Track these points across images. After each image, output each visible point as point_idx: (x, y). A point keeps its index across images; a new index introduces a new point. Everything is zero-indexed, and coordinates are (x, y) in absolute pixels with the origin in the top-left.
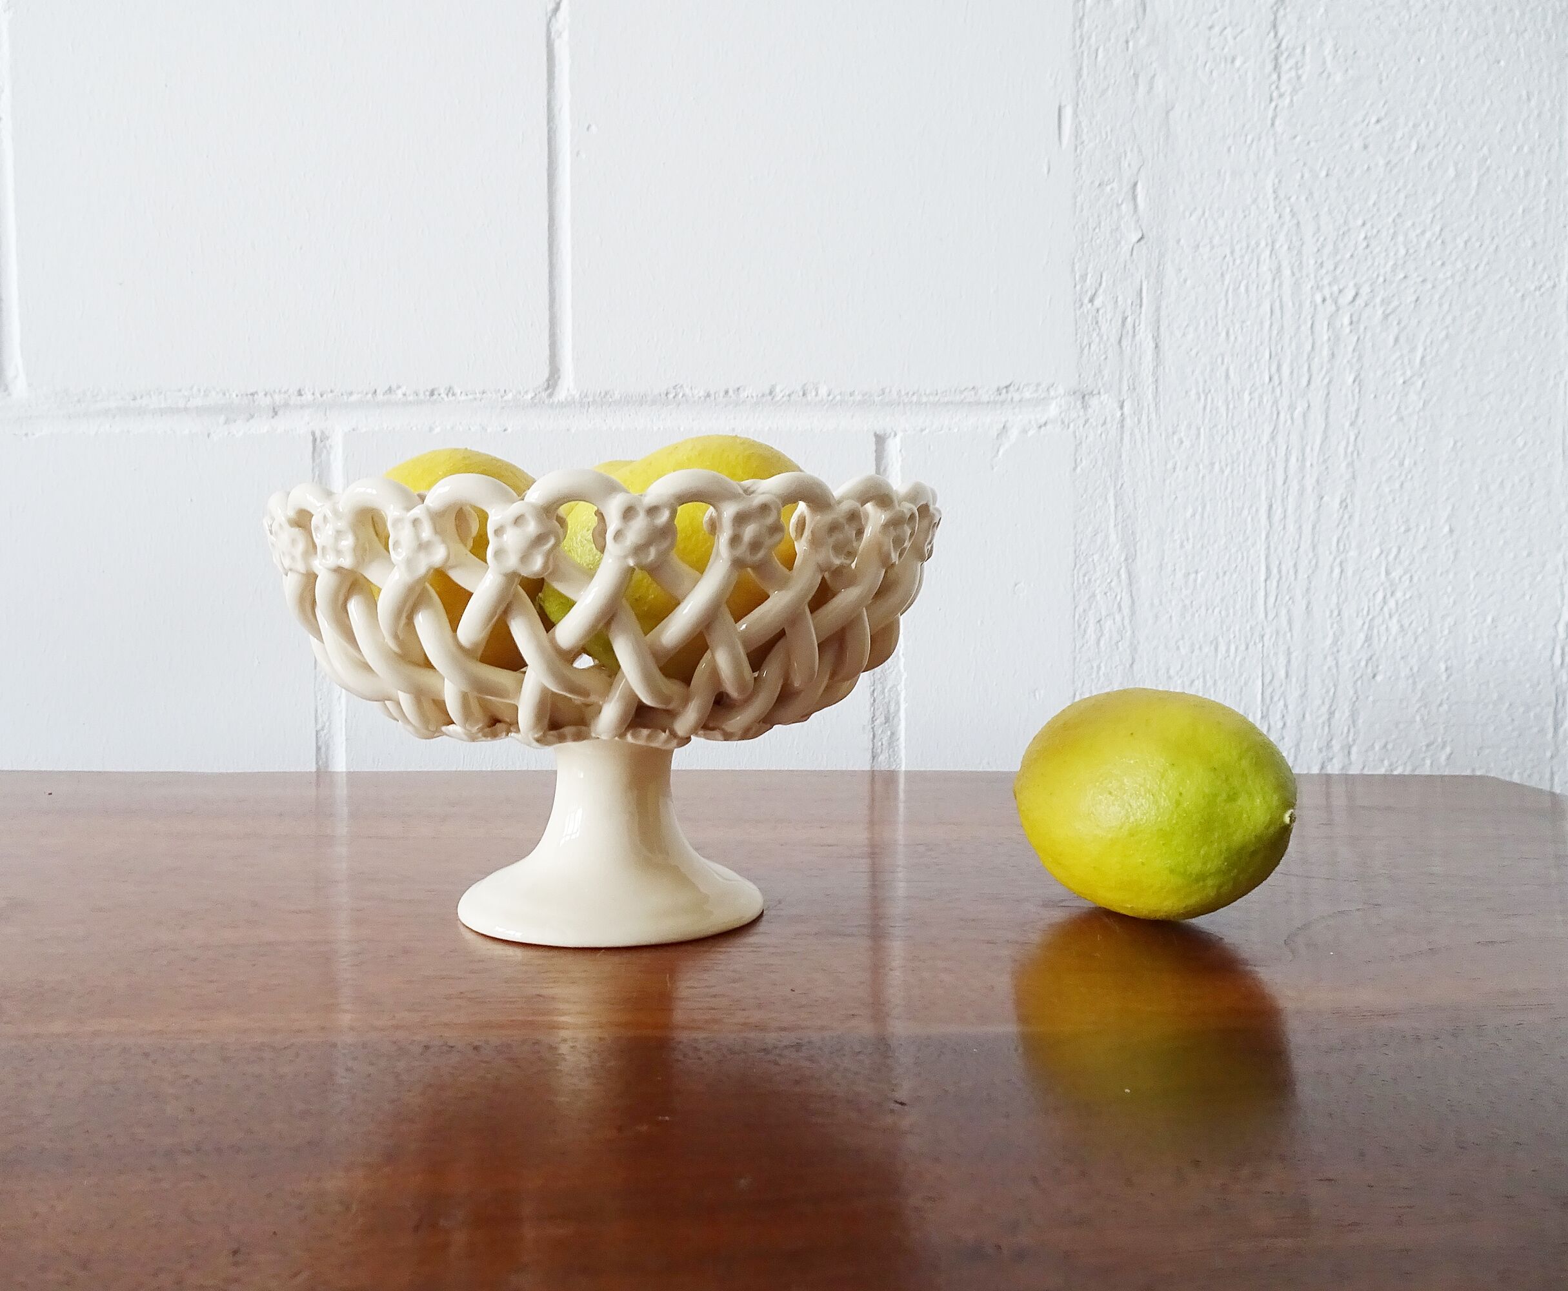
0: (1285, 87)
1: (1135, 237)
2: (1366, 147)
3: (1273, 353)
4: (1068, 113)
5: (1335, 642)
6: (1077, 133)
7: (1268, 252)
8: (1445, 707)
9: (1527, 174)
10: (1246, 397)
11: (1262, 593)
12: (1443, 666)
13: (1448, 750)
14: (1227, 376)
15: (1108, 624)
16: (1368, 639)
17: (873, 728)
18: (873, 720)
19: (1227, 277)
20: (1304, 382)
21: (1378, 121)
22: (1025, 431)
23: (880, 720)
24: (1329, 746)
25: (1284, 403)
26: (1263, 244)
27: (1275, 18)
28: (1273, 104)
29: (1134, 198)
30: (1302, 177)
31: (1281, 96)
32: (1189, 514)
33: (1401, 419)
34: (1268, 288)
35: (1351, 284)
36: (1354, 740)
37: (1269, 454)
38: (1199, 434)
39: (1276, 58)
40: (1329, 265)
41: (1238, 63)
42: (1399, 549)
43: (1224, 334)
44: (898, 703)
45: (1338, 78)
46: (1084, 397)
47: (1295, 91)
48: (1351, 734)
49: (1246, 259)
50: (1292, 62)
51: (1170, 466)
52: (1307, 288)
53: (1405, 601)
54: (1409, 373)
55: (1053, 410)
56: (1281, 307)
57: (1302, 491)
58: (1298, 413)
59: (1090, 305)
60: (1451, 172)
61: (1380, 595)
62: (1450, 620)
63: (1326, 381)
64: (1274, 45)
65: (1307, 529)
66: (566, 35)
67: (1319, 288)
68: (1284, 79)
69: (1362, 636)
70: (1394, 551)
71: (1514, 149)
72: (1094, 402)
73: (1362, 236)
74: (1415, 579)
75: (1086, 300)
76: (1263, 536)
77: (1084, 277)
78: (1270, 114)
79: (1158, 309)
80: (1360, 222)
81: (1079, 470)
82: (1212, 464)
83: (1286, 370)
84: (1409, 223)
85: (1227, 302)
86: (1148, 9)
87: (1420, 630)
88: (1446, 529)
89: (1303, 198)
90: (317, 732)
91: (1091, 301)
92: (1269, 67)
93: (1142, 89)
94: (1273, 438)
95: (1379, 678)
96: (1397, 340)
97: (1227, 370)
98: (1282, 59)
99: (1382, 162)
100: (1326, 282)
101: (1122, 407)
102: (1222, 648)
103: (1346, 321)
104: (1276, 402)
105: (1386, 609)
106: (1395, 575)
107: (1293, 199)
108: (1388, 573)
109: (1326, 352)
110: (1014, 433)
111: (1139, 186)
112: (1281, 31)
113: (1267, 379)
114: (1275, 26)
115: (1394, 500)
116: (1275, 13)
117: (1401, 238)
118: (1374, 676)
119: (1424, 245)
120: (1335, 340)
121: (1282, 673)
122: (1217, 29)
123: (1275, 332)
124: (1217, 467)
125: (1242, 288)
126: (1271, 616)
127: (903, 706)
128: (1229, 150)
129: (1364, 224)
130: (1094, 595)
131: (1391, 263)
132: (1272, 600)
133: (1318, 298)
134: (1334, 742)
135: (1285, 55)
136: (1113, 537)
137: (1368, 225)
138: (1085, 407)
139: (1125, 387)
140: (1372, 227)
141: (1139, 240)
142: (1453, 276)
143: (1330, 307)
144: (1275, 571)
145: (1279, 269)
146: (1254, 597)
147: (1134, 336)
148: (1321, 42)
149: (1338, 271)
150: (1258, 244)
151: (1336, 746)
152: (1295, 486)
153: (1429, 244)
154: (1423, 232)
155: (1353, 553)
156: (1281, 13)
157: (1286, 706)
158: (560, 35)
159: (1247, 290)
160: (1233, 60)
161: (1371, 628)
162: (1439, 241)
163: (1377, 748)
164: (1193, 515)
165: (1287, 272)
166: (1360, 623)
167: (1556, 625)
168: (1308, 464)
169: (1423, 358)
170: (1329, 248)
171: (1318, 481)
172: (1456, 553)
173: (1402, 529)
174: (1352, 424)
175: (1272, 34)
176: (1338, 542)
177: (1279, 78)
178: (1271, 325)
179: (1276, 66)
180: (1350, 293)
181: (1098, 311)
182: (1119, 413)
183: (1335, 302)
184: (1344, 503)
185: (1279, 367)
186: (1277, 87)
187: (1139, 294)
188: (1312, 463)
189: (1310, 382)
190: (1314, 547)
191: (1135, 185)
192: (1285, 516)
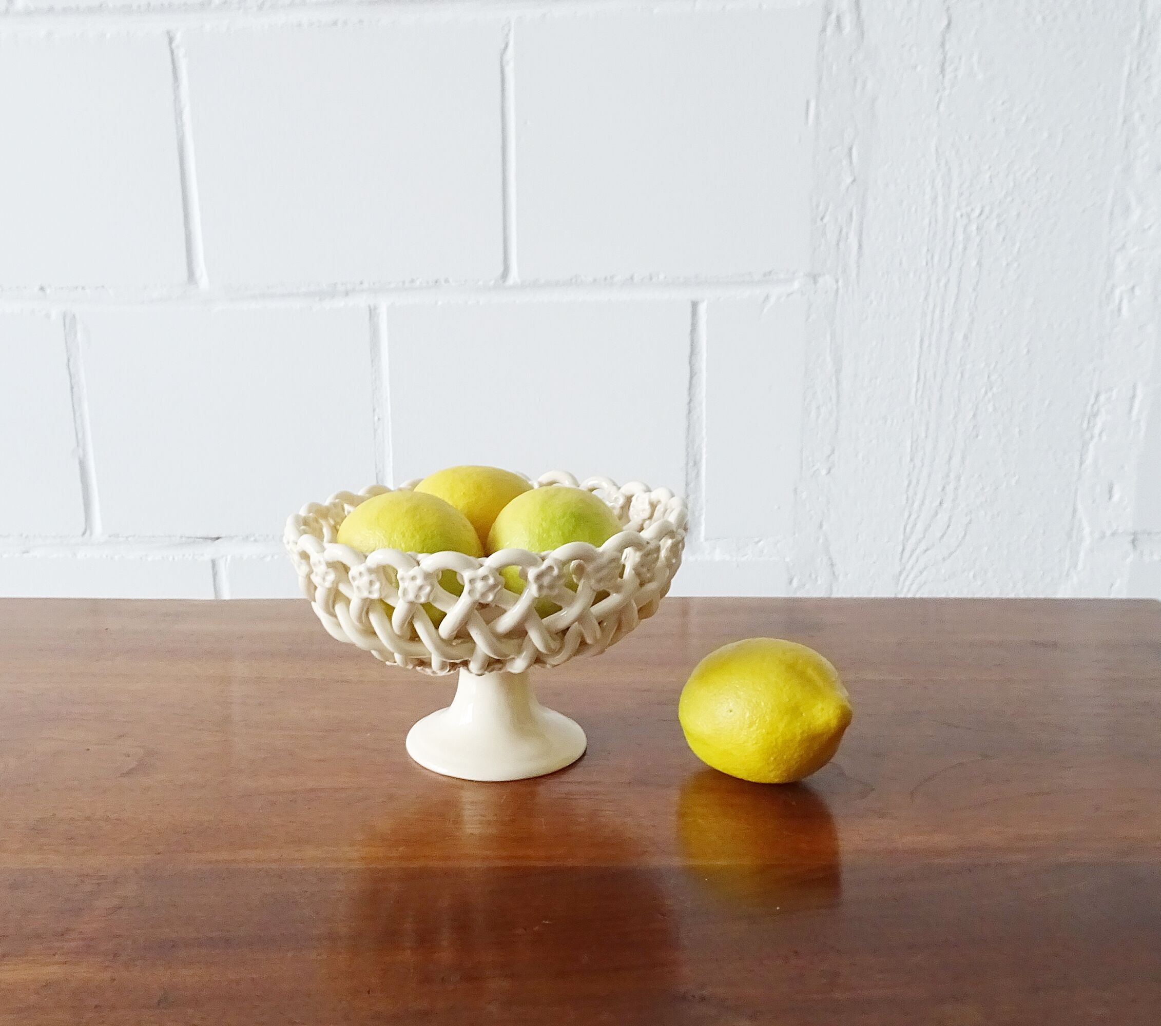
0: (946, 83)
1: (849, 180)
2: (994, 120)
3: (930, 248)
4: (812, 104)
5: (955, 416)
6: (817, 117)
7: (930, 187)
8: (1017, 452)
10: (911, 275)
11: (914, 390)
12: (1017, 430)
13: (1017, 477)
14: (901, 263)
15: (823, 409)
16: (974, 415)
18: (687, 464)
19: (905, 202)
20: (947, 265)
21: (1003, 103)
22: (779, 297)
23: (691, 464)
24: (948, 476)
25: (934, 278)
26: (927, 181)
27: (944, 40)
28: (939, 94)
29: (850, 156)
30: (954, 139)
31: (944, 89)
33: (1003, 286)
34: (928, 209)
35: (979, 205)
37: (923, 309)
38: (881, 298)
39: (943, 65)
40: (967, 194)
41: (919, 68)
42: (997, 363)
44: (701, 455)
45: (980, 76)
46: (814, 278)
47: (953, 86)
49: (917, 191)
50: (952, 67)
51: (864, 316)
52: (952, 207)
53: (997, 393)
54: (1010, 259)
55: (796, 285)
56: (936, 221)
57: (941, 329)
58: (942, 283)
59: (821, 222)
60: (1046, 134)
61: (983, 390)
62: (1024, 403)
63: (960, 264)
64: (942, 57)
65: (943, 352)
66: (512, 63)
67: (958, 208)
68: (947, 78)
69: (972, 414)
70: (994, 364)
72: (821, 280)
73: (988, 176)
74: (1005, 379)
75: (818, 220)
76: (917, 355)
77: (817, 206)
78: (937, 100)
79: (861, 223)
80: (987, 167)
81: (810, 319)
82: (889, 315)
83: (936, 258)
84: (1017, 166)
85: (903, 218)
86: (865, 36)
87: (1006, 409)
88: (1025, 351)
89: (953, 153)
90: (377, 474)
91: (822, 219)
92: (938, 71)
93: (859, 87)
94: (926, 298)
95: (980, 437)
96: (1004, 239)
97: (901, 259)
98: (947, 65)
99: (1003, 130)
100: (964, 204)
101: (837, 282)
103: (974, 227)
104: (929, 277)
105: (986, 397)
106: (993, 378)
107: (948, 153)
108: (989, 377)
109: (961, 247)
110: (773, 300)
111: (854, 149)
112: (947, 47)
113: (924, 263)
114: (943, 44)
115: (995, 334)
116: (944, 37)
117: (1011, 177)
118: (977, 436)
119: (1025, 179)
120: (967, 239)
121: (923, 435)
122: (907, 47)
123: (931, 236)
125: (914, 209)
126: (919, 402)
127: (704, 457)
129: (990, 167)
130: (816, 392)
131: (1004, 192)
132: (919, 393)
133: (958, 214)
135: (948, 63)
136: (829, 358)
137: (992, 169)
138: (815, 282)
139: (840, 270)
140: (995, 169)
141: (853, 182)
142: (1041, 199)
143: (965, 220)
144: (922, 377)
145: (936, 197)
146: (910, 390)
147: (847, 239)
148: (972, 54)
149: (972, 197)
150: (924, 181)
151: (952, 475)
152: (937, 326)
153: (1028, 179)
154: (1026, 172)
155: (969, 366)
156: (947, 36)
157: (925, 454)
158: (508, 63)
159: (916, 210)
160: (916, 67)
161: (977, 408)
162: (1035, 177)
163: (976, 475)
164: (876, 345)
165: (940, 199)
166: (970, 405)
167: (1086, 405)
168: (946, 313)
169: (1019, 252)
170: (967, 183)
171: (951, 324)
172: (1030, 365)
173: (999, 351)
174: (974, 290)
175: (941, 49)
176: (960, 360)
177: (943, 77)
178: (929, 231)
179: (943, 71)
180: (977, 212)
181: (826, 225)
182: (835, 287)
183: (969, 216)
184: (966, 337)
185: (932, 258)
186: (942, 84)
187: (851, 215)
188: (948, 314)
189: (950, 265)
190: (946, 363)
191: (850, 149)
192: (930, 345)
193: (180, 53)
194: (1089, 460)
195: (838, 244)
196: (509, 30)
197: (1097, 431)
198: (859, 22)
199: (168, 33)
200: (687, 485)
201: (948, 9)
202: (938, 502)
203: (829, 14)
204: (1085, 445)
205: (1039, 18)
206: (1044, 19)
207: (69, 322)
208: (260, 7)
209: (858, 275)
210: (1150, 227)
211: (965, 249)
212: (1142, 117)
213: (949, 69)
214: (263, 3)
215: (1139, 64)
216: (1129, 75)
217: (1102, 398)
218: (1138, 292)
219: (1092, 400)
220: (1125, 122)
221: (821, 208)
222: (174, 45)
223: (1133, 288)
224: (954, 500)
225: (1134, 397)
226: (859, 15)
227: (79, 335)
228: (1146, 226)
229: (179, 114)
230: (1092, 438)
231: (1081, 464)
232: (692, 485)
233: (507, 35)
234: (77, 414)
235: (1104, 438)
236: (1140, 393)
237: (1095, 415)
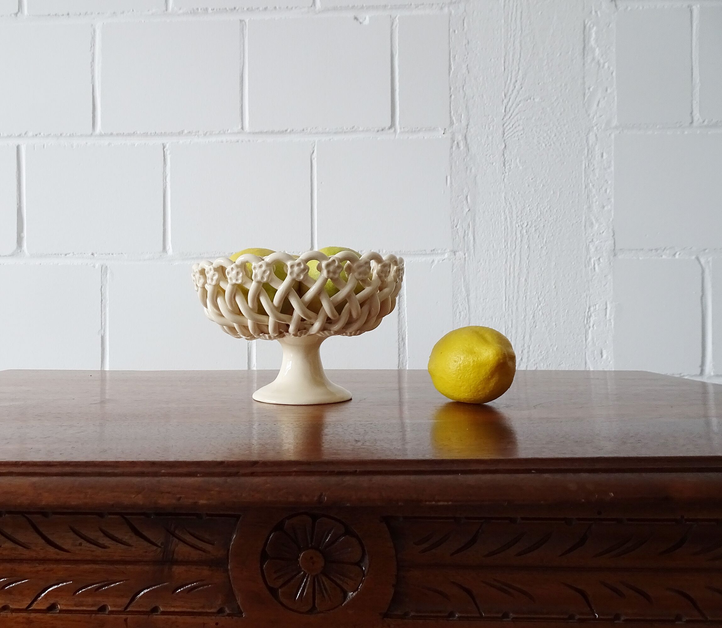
0: (507, 170)
1: (467, 210)
2: (529, 186)
3: (506, 240)
4: (449, 178)
5: (525, 317)
6: (451, 183)
7: (503, 213)
8: (555, 335)
9: (573, 192)
10: (499, 252)
11: (504, 305)
12: (554, 324)
13: (557, 346)
14: (493, 246)
15: (462, 313)
16: (534, 317)
17: (399, 342)
18: (399, 339)
19: (493, 220)
20: (514, 247)
21: (532, 179)
22: (439, 261)
23: (401, 339)
24: (524, 346)
25: (509, 253)
26: (502, 211)
27: (504, 152)
28: (504, 175)
29: (467, 200)
30: (512, 193)
31: (506, 173)
32: (484, 283)
33: (540, 257)
34: (503, 223)
35: (526, 222)
36: (531, 344)
37: (505, 267)
38: (486, 262)
39: (504, 163)
40: (520, 217)
41: (494, 164)
42: (541, 292)
43: (492, 235)
44: (405, 335)
45: (521, 168)
46: (455, 253)
47: (509, 171)
48: (530, 342)
49: (498, 215)
50: (508, 164)
51: (478, 270)
52: (514, 223)
53: (543, 306)
54: (542, 245)
55: (446, 256)
56: (507, 228)
57: (514, 277)
58: (513, 256)
59: (456, 228)
60: (552, 192)
61: (536, 305)
62: (556, 311)
63: (520, 247)
64: (503, 160)
65: (516, 287)
66: (316, 159)
67: (517, 223)
68: (506, 168)
69: (532, 316)
70: (540, 293)
71: (569, 186)
72: (457, 253)
73: (529, 209)
74: (546, 300)
75: (455, 227)
76: (504, 289)
77: (454, 221)
78: (503, 177)
79: (474, 229)
80: (528, 205)
81: (454, 271)
82: (490, 270)
83: (509, 245)
84: (541, 205)
85: (493, 227)
86: (470, 150)
87: (548, 314)
88: (554, 287)
89: (512, 199)
90: (248, 343)
92: (502, 165)
93: (468, 171)
94: (506, 262)
95: (537, 327)
96: (539, 237)
97: (493, 245)
98: (506, 163)
99: (533, 190)
100: (519, 221)
101: (465, 255)
102: (494, 319)
103: (525, 231)
104: (507, 253)
105: (538, 308)
106: (540, 299)
107: (510, 199)
108: (538, 299)
109: (520, 239)
110: (436, 262)
111: (468, 197)
112: (505, 156)
113: (504, 247)
114: (503, 155)
115: (539, 279)
117: (539, 210)
118: (536, 327)
119: (545, 211)
120: (522, 236)
121: (510, 326)
122: (488, 155)
123: (506, 235)
124: (491, 270)
125: (497, 223)
126: (507, 311)
127: (407, 336)
128: (492, 186)
129: (529, 206)
130: (458, 305)
131: (536, 216)
132: (507, 306)
133: (517, 226)
134: (525, 344)
135: (506, 162)
136: (463, 290)
137: (530, 206)
138: (455, 255)
139: (466, 249)
140: (531, 206)
141: (469, 211)
142: (553, 219)
143: (520, 228)
144: (507, 298)
145: (506, 218)
146: (502, 305)
147: (468, 235)
148: (516, 159)
149: (522, 218)
150: (500, 211)
151: (526, 345)
152: (512, 275)
153: (547, 211)
154: (545, 208)
155: (528, 293)
156: (505, 151)
158: (314, 159)
159: (498, 224)
160: (493, 164)
161: (534, 313)
162: (549, 210)
163: (537, 346)
164: (485, 283)
165: (508, 219)
166: (531, 312)
167: (585, 313)
168: (516, 269)
169: (546, 241)
170: (520, 212)
171: (519, 274)
172: (557, 293)
173: (542, 287)
174: (527, 259)
175: (503, 156)
176: (524, 291)
177: (505, 168)
178: (505, 233)
179: (504, 165)
180: (526, 224)
181: (458, 229)
182: (464, 257)
183: (522, 227)
184: (526, 280)
185: (507, 244)
186: (505, 170)
187: (469, 225)
188: (517, 270)
189: (515, 248)
190: (518, 292)
191: (467, 196)
192: (510, 284)
193: (168, 152)
194: (589, 339)
195: (464, 237)
196: (315, 146)
197: (591, 325)
198: (467, 145)
199: (163, 144)
200: (399, 349)
201: (504, 140)
202: (520, 359)
203: (454, 141)
204: (587, 332)
205: (544, 145)
206: (546, 145)
207: (104, 269)
208: (205, 135)
209: (474, 250)
210: (603, 232)
211: (522, 240)
212: (593, 186)
213: (507, 165)
214: (206, 133)
215: (588, 164)
216: (585, 168)
217: (592, 309)
218: (601, 259)
219: (587, 310)
220: (586, 187)
221: (455, 221)
222: (165, 149)
223: (599, 259)
224: (528, 358)
225: (606, 308)
226: (466, 143)
227: (108, 275)
228: (601, 232)
229: (165, 178)
230: (589, 327)
231: (586, 340)
232: (401, 350)
233: (314, 148)
234: (103, 313)
235: (595, 328)
236: (608, 306)
237: (590, 317)
